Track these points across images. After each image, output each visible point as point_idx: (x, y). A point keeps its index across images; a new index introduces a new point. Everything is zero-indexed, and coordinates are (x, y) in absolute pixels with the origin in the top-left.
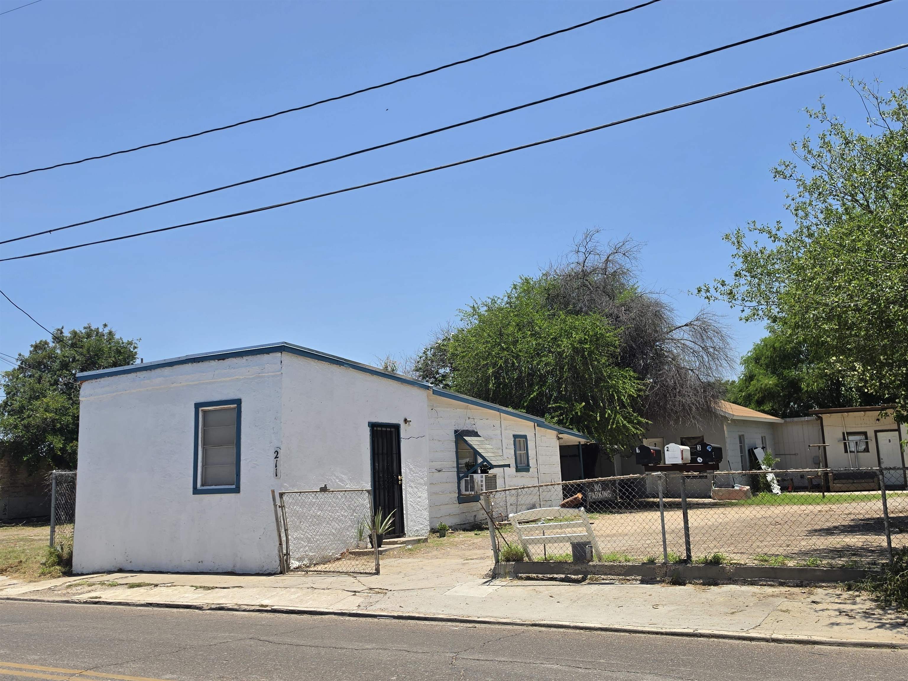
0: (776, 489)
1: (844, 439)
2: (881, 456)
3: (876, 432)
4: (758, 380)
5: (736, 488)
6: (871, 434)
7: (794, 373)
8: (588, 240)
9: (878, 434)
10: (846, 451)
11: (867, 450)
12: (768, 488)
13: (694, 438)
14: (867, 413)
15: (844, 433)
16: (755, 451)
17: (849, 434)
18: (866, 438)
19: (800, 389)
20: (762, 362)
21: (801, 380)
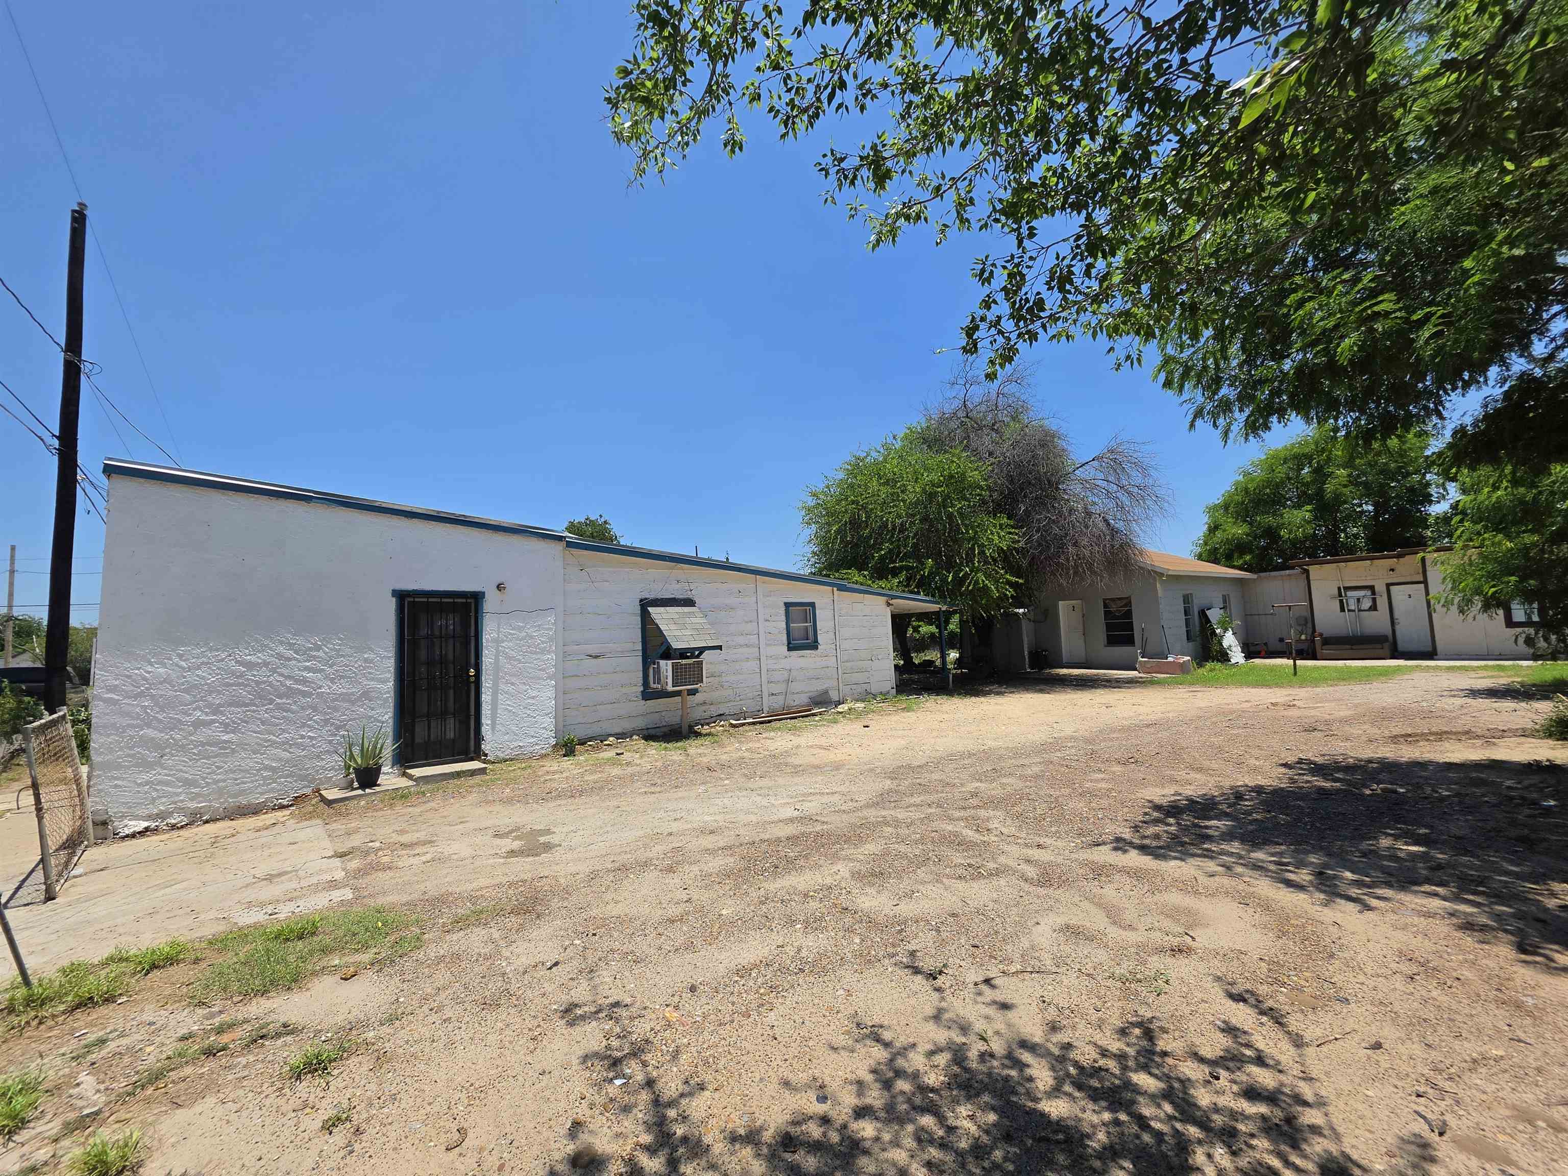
0: (1237, 656)
1: (1340, 595)
2: (1397, 615)
3: (1388, 585)
4: (1224, 531)
5: (1170, 659)
6: (1380, 587)
7: (1269, 520)
8: (968, 369)
9: (1392, 588)
10: (1342, 610)
11: (1374, 607)
12: (1223, 657)
13: (1120, 599)
14: (1376, 562)
15: (1339, 588)
16: (1208, 612)
17: (1346, 589)
18: (1374, 593)
19: (1280, 537)
20: (1231, 509)
21: (1280, 526)
